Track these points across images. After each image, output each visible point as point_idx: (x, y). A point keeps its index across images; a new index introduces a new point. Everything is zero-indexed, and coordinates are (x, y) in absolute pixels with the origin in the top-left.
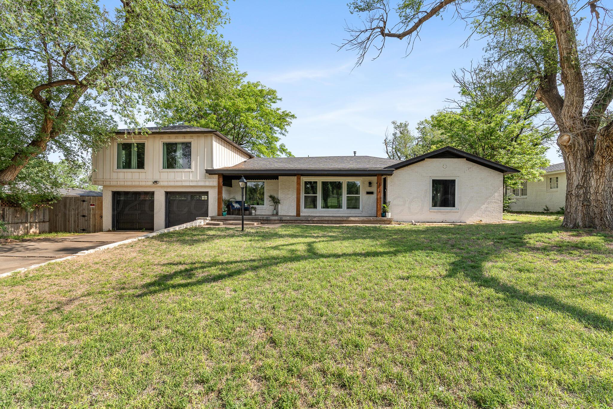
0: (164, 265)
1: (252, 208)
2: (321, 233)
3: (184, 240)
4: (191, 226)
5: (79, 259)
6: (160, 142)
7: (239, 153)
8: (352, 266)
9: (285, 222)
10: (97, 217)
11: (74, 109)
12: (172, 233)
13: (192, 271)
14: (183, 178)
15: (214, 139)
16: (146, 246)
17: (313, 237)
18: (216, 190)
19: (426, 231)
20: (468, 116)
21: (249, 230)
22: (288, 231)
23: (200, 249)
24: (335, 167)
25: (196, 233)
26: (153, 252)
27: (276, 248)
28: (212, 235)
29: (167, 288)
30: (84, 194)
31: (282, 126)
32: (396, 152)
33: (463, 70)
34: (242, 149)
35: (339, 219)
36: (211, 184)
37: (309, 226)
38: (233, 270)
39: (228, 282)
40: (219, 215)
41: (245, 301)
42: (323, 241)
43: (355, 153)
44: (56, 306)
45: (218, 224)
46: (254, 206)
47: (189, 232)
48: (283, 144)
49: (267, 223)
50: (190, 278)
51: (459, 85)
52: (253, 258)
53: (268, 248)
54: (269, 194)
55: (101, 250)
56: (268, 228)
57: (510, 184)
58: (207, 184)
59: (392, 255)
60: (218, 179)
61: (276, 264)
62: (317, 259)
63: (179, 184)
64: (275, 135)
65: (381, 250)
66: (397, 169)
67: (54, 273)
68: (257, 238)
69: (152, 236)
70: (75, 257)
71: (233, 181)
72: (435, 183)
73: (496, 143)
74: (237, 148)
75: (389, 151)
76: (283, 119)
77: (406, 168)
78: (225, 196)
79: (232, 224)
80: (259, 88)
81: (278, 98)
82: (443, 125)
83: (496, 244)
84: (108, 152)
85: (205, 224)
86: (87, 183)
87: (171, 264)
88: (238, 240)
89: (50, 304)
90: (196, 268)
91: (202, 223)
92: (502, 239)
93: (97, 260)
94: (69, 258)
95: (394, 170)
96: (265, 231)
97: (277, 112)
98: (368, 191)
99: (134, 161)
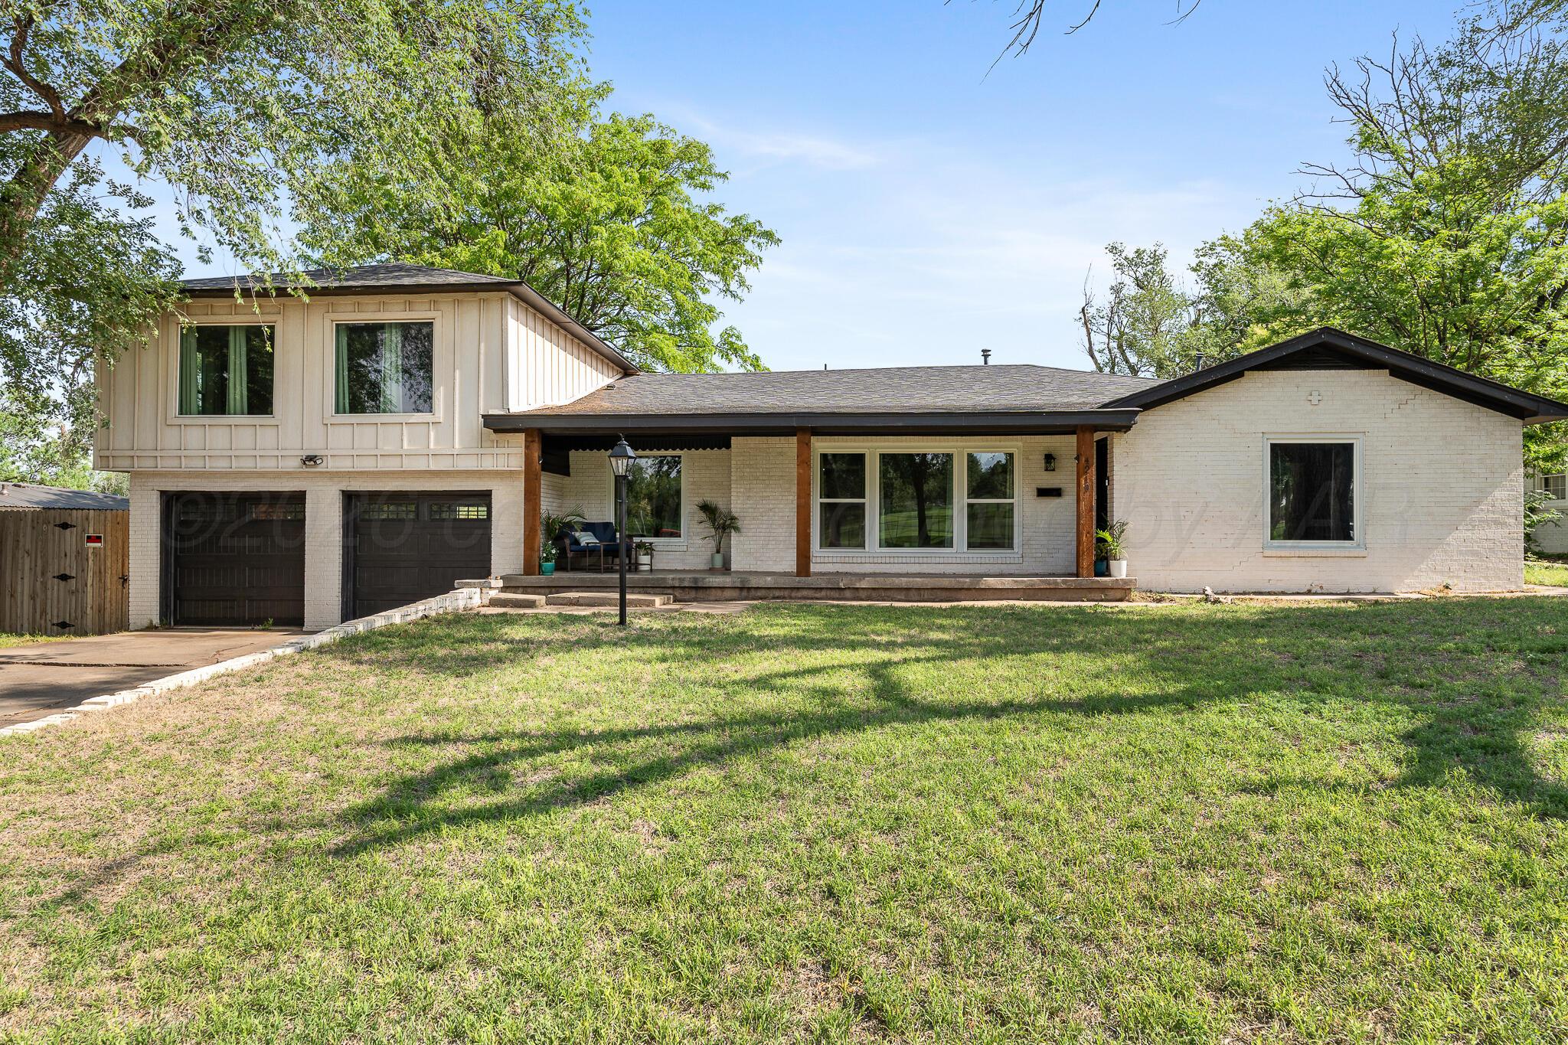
0: (390, 743)
1: (640, 546)
2: (900, 634)
3: (432, 658)
4: (441, 611)
5: (90, 724)
6: (327, 323)
7: (588, 359)
8: (1055, 746)
9: (759, 593)
10: (111, 580)
11: (41, 214)
12: (381, 634)
13: (496, 763)
14: (405, 446)
15: (511, 309)
16: (308, 681)
17: (877, 646)
18: (520, 485)
19: (1266, 623)
20: (1383, 221)
21: (644, 622)
22: (782, 626)
23: (497, 688)
24: (923, 402)
25: (462, 635)
26: (336, 699)
27: (762, 683)
28: (520, 641)
29: (430, 825)
30: (56, 501)
31: (729, 269)
32: (1123, 353)
33: (1364, 62)
34: (600, 345)
35: (946, 583)
36: (501, 465)
37: (846, 607)
38: (640, 762)
39: (634, 802)
40: (528, 570)
41: (717, 867)
42: (918, 660)
43: (986, 354)
44: (62, 888)
45: (531, 604)
46: (644, 540)
47: (440, 631)
48: (732, 328)
49: (695, 600)
50: (498, 788)
51: (1349, 115)
52: (696, 719)
53: (734, 683)
54: (699, 500)
55: (158, 692)
56: (707, 615)
57: (1537, 459)
58: (488, 464)
59: (1181, 707)
60: (527, 447)
61: (784, 739)
62: (922, 721)
63: (392, 465)
64: (704, 299)
65: (1134, 689)
66: (1147, 407)
67: (18, 773)
68: (681, 651)
69: (317, 644)
70: (74, 716)
71: (572, 454)
72: (1282, 454)
73: (1489, 314)
74: (585, 342)
75: (1096, 348)
76: (735, 243)
77: (1179, 405)
78: (547, 506)
79: (576, 603)
80: (652, 136)
81: (717, 170)
82: (1295, 255)
83: (1538, 668)
84: (148, 359)
85: (486, 602)
86: (56, 464)
87: (416, 740)
88: (617, 657)
89: (42, 882)
90: (507, 756)
91: (476, 601)
92: (1550, 650)
93: (151, 728)
94: (56, 719)
95: (1136, 413)
96: (699, 624)
97: (712, 219)
98: (1045, 486)
99: (238, 389)
